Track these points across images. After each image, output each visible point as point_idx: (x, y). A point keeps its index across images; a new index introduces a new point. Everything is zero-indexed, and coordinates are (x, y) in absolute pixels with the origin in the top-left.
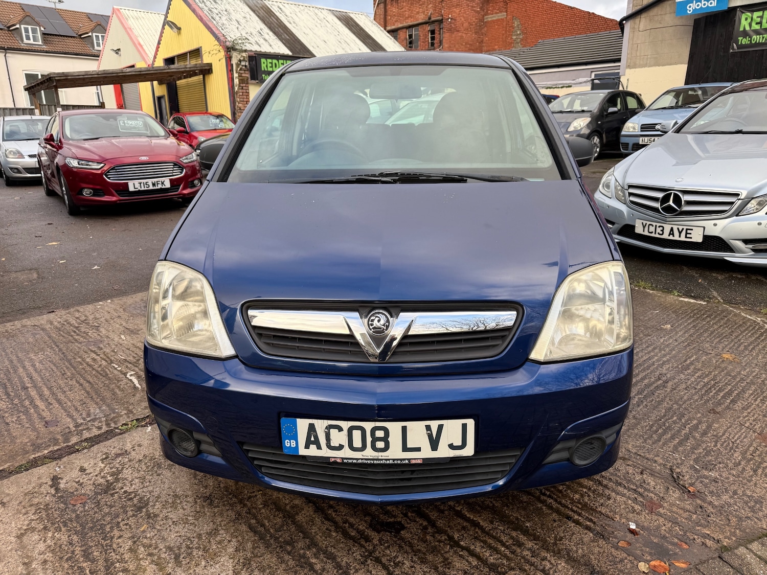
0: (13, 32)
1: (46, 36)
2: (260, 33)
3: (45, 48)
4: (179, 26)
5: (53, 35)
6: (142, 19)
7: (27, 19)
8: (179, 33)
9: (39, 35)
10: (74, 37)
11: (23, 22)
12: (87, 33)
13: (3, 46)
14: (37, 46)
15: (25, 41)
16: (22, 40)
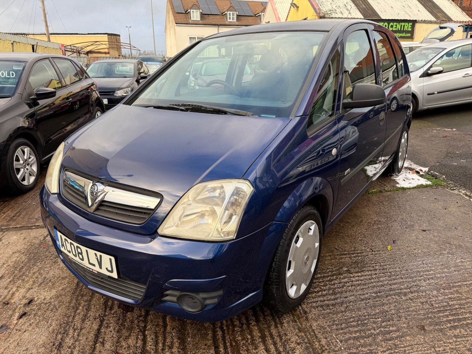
0: (224, 16)
1: (239, 17)
2: (345, 6)
3: (237, 23)
4: (298, 6)
5: (242, 16)
6: (284, 3)
7: (231, 8)
8: (298, 10)
9: (235, 16)
10: (252, 16)
11: (229, 10)
12: (259, 13)
13: (218, 24)
14: (233, 23)
15: (229, 20)
16: (227, 20)
